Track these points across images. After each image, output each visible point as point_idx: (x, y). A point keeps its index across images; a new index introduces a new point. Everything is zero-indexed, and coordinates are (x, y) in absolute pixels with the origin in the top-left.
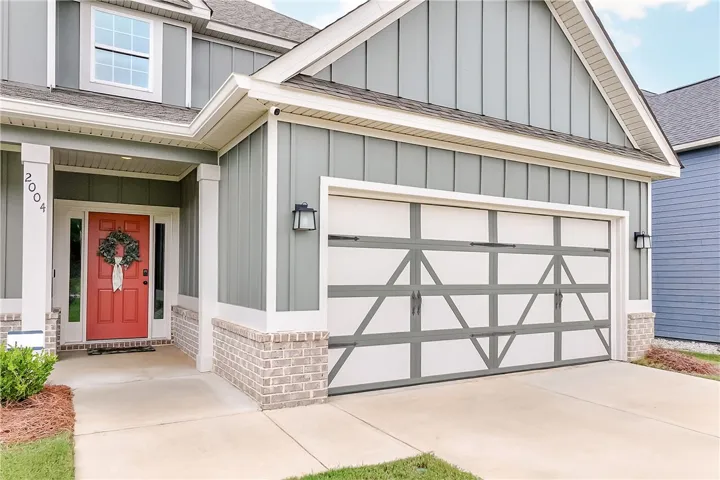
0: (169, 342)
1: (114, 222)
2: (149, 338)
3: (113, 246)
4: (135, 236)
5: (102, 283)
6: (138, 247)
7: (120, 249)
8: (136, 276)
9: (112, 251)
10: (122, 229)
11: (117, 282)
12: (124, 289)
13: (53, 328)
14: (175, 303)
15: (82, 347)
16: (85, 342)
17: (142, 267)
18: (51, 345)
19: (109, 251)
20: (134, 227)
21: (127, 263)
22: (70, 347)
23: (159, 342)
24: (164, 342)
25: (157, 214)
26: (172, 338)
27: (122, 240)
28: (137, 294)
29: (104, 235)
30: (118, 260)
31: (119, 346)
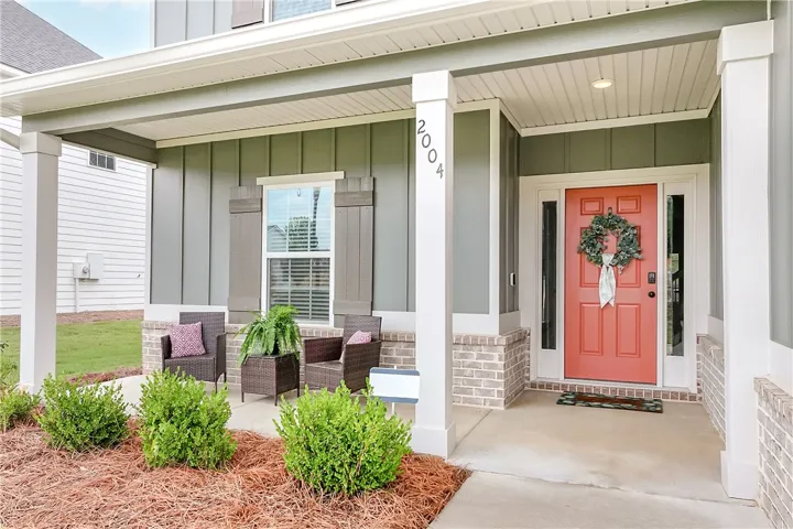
0: (693, 398)
1: (600, 200)
2: (659, 386)
3: (598, 236)
4: (632, 220)
5: (584, 294)
6: (638, 236)
7: (611, 241)
8: (638, 283)
9: (599, 245)
10: (614, 212)
11: (607, 291)
12: (617, 305)
13: (500, 360)
14: (704, 331)
15: (557, 388)
16: (561, 380)
17: (645, 269)
18: (498, 384)
19: (594, 245)
20: (631, 205)
21: (622, 262)
22: (541, 386)
23: (674, 395)
24: (683, 396)
25: (668, 179)
26: (700, 391)
27: (612, 227)
28: (638, 311)
29: (588, 221)
30: (607, 258)
31: (609, 394)
